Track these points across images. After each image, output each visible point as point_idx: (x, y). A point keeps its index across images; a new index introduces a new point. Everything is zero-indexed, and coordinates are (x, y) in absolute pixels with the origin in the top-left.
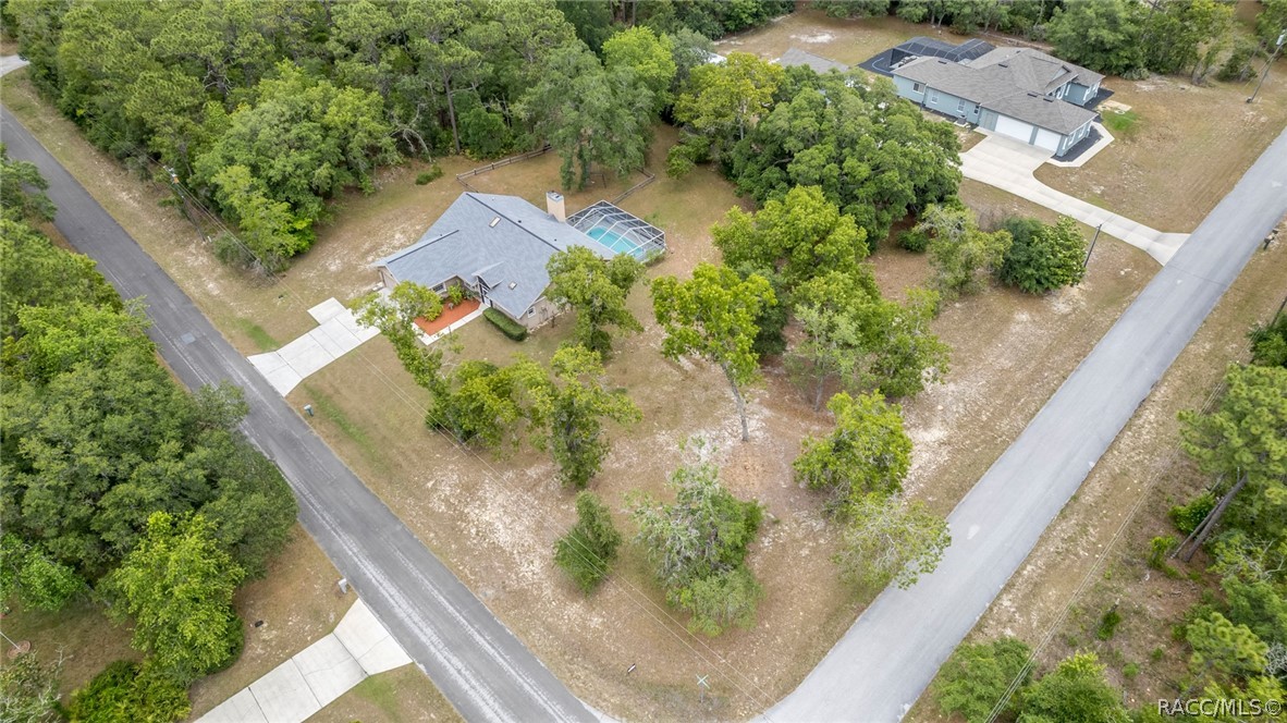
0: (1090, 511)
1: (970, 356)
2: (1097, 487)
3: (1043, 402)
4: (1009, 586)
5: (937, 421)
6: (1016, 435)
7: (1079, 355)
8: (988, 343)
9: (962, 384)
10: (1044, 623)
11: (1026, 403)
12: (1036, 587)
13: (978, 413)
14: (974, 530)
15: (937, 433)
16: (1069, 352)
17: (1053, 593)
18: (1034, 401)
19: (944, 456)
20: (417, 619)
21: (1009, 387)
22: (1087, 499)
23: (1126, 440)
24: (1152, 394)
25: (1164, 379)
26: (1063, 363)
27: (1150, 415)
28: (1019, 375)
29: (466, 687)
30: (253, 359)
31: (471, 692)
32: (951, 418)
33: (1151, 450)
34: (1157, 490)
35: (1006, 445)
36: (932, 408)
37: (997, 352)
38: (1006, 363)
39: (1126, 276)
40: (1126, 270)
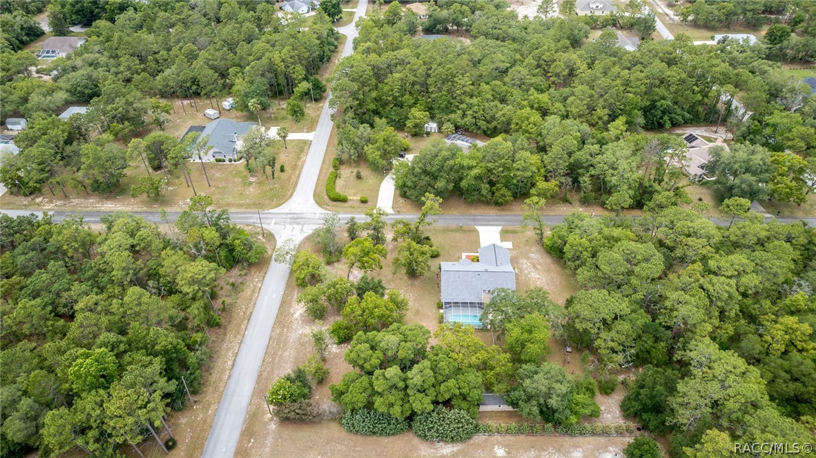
0: (244, 319)
1: (300, 349)
2: (243, 327)
3: (268, 347)
4: (260, 288)
5: (299, 318)
6: (273, 329)
7: (261, 375)
8: (296, 358)
9: (297, 335)
10: (249, 285)
11: (274, 343)
12: (253, 292)
13: (287, 330)
14: (274, 295)
15: (297, 315)
16: (265, 374)
17: (249, 293)
18: (271, 345)
19: (292, 311)
21: (282, 346)
22: (245, 322)
23: (237, 348)
24: (230, 373)
25: (226, 383)
26: (266, 368)
27: (230, 363)
28: (280, 353)
30: (501, 227)
32: (296, 322)
33: (228, 349)
34: (225, 334)
35: (275, 324)
36: (303, 321)
37: (291, 356)
38: (286, 354)
39: (250, 439)
40: (251, 444)
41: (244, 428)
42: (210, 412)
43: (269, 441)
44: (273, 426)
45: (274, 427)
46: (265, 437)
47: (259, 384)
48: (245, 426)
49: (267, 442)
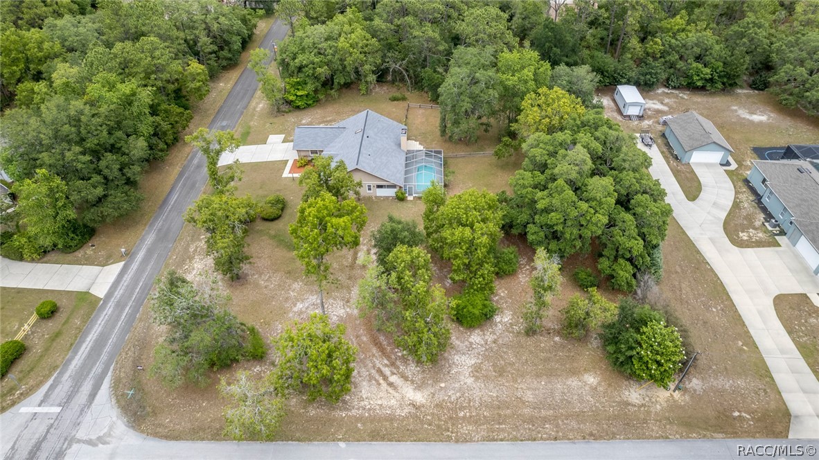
1: (512, 374)
3: (515, 439)
5: (427, 392)
6: (466, 440)
7: (591, 434)
8: (538, 376)
9: (479, 384)
11: (503, 430)
13: (462, 408)
15: (418, 396)
16: (588, 427)
18: (509, 434)
20: (125, 284)
21: (508, 412)
29: (99, 322)
31: (97, 326)
32: (441, 396)
35: (449, 439)
36: (437, 381)
37: (534, 385)
38: (529, 396)
39: (735, 418)
40: (744, 414)
41: (721, 435)
43: (725, 383)
44: (695, 383)
45: (695, 381)
46: (721, 392)
47: (614, 434)
48: (715, 435)
49: (727, 386)
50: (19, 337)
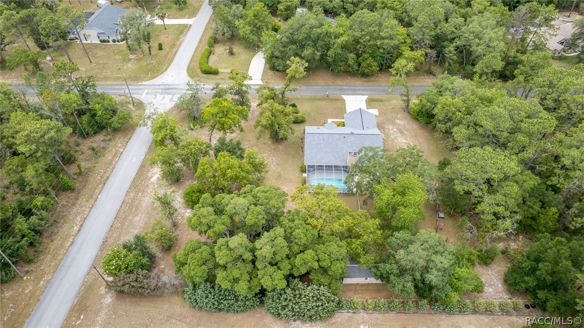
0: (100, 182)
1: (152, 213)
2: (97, 191)
3: (119, 211)
4: (122, 153)
5: (155, 182)
7: (107, 241)
8: (146, 223)
10: (112, 150)
11: (125, 208)
12: (114, 157)
13: (142, 194)
14: (134, 160)
15: (154, 179)
17: (110, 158)
18: (123, 210)
19: (149, 175)
21: (133, 210)
22: (100, 186)
23: (86, 213)
24: (74, 239)
25: (67, 250)
26: (113, 234)
27: (76, 228)
28: (131, 217)
30: (367, 96)
32: (151, 186)
33: (78, 214)
34: (77, 199)
35: (130, 188)
36: (159, 184)
37: (142, 221)
38: (137, 218)
39: (80, 315)
40: (80, 321)
41: (75, 302)
42: (42, 283)
43: (101, 318)
44: (109, 299)
45: (110, 300)
46: (97, 313)
47: (102, 251)
48: (77, 299)
49: (98, 318)
50: (220, 70)
